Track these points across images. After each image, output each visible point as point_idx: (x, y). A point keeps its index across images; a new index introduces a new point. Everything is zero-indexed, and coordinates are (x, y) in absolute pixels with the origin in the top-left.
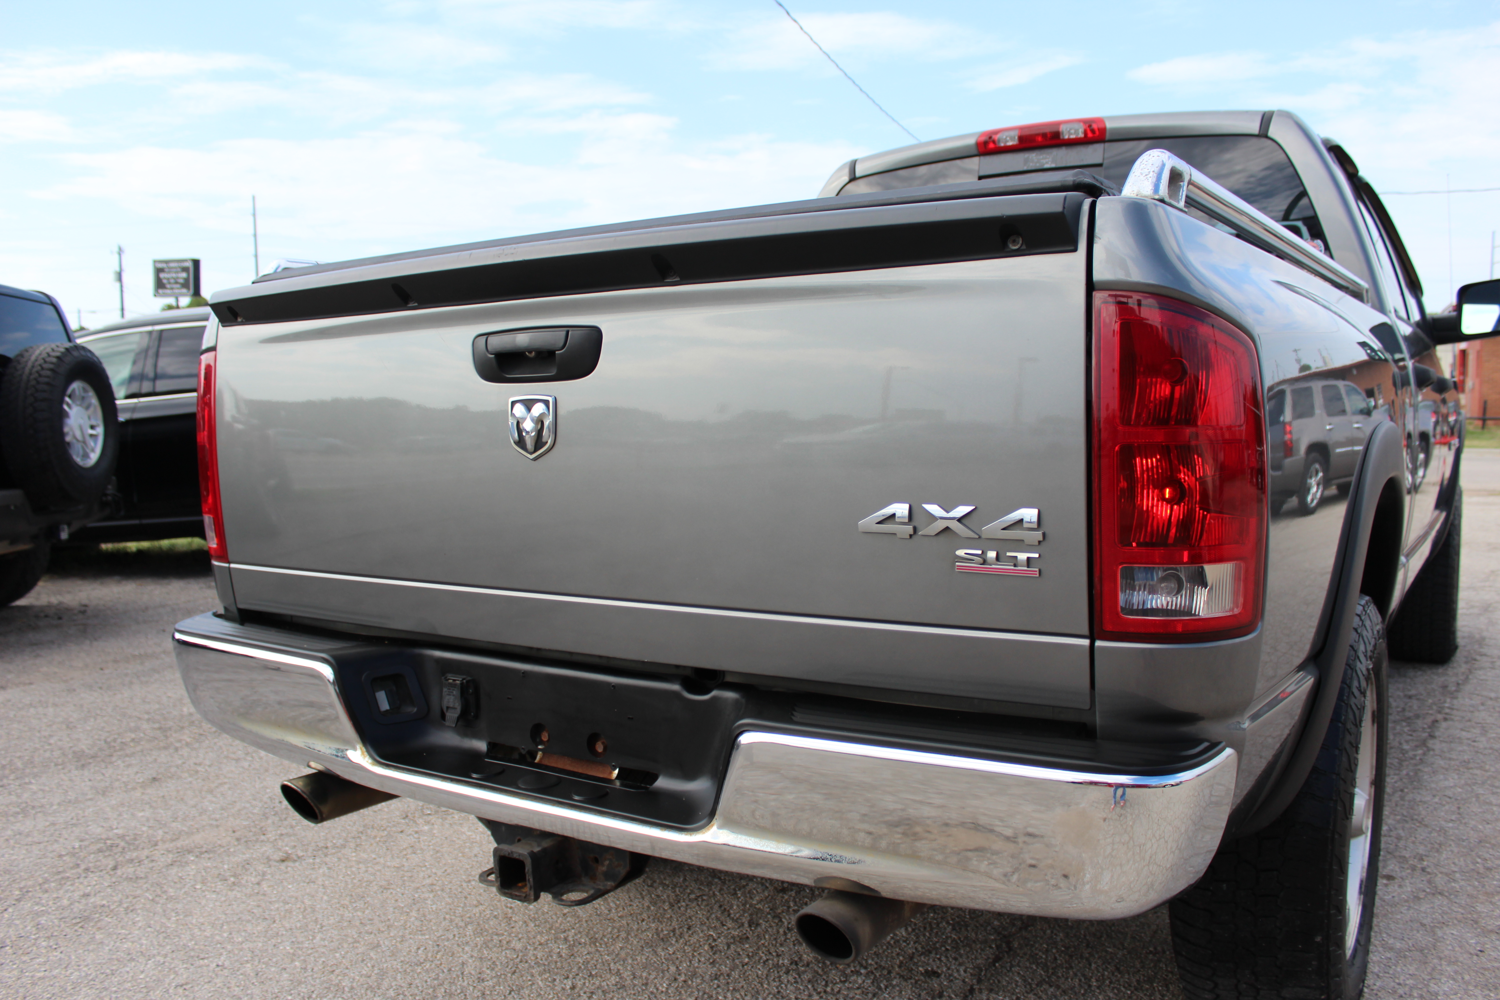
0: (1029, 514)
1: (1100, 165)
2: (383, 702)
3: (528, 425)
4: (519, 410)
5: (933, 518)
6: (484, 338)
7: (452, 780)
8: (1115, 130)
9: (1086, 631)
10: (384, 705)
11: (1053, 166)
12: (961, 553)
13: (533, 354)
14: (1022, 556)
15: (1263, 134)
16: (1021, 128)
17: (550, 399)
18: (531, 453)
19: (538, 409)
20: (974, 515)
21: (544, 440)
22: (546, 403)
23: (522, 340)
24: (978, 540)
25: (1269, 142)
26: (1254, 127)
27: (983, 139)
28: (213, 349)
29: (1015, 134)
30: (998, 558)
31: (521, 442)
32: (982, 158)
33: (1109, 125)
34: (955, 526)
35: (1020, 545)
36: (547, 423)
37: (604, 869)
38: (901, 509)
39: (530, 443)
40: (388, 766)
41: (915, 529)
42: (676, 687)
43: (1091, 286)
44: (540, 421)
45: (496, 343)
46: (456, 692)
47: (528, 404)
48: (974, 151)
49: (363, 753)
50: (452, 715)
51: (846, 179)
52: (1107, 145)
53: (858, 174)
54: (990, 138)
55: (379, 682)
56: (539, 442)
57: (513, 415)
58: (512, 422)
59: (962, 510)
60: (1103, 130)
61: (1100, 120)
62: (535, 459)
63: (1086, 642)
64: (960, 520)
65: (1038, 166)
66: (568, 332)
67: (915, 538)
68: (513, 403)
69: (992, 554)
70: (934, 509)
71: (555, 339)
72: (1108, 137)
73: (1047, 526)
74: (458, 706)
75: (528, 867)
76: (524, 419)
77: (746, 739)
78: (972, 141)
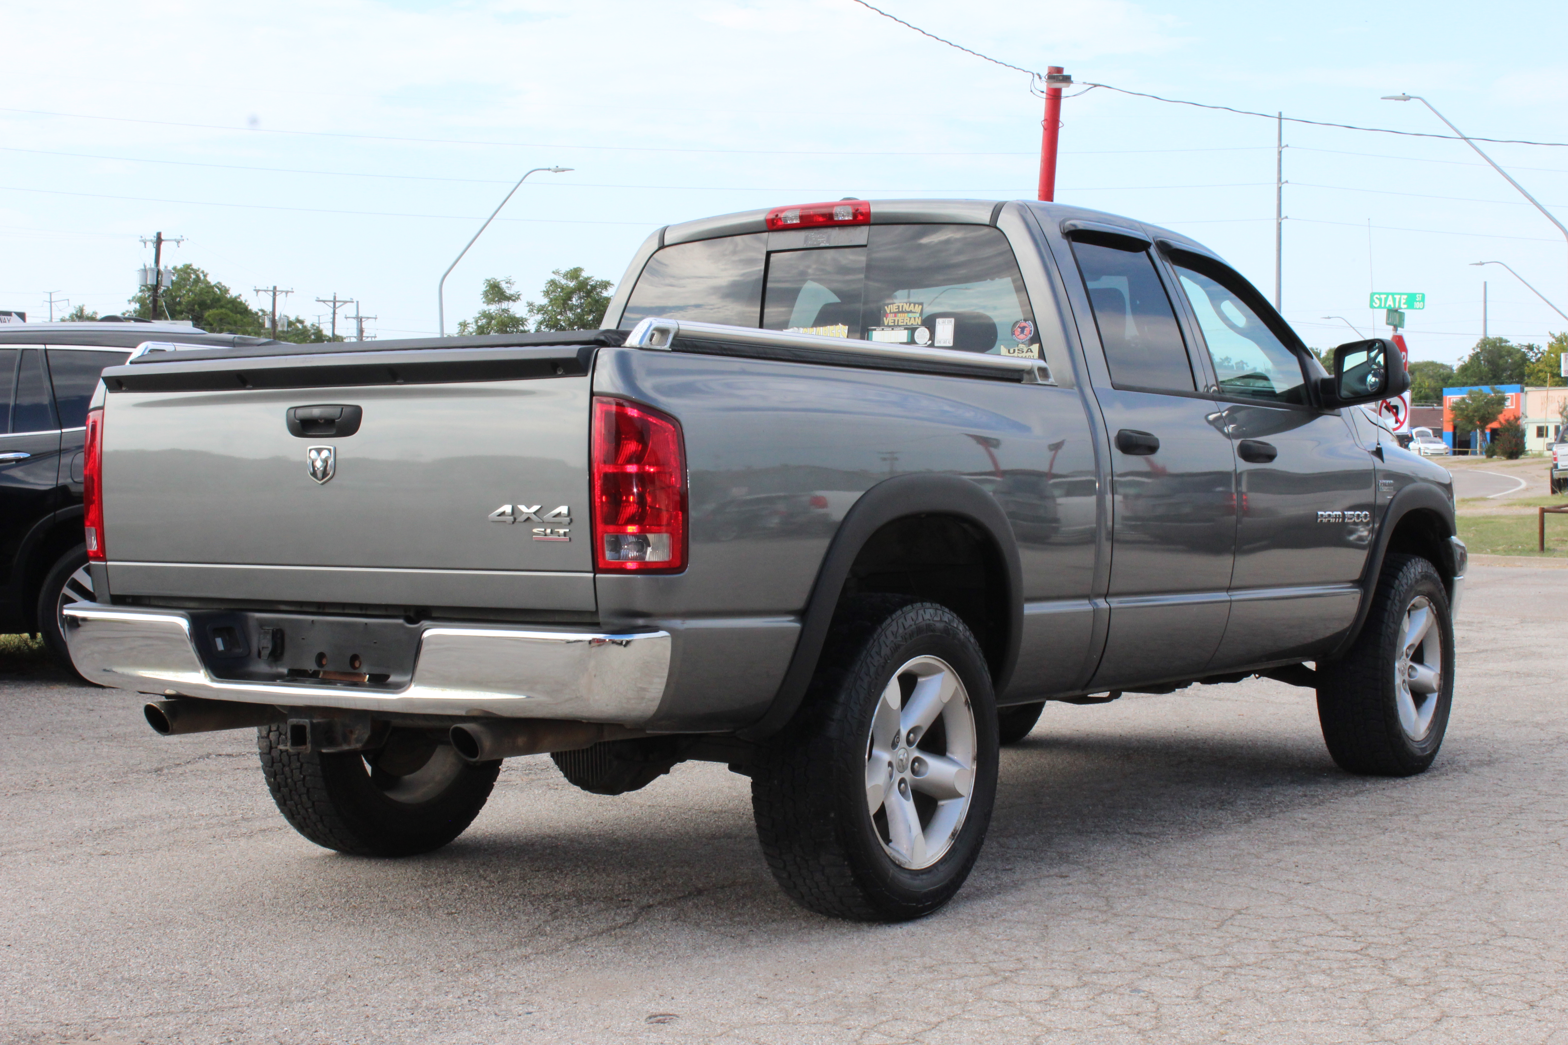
0: (564, 509)
1: (865, 246)
2: (220, 645)
3: (319, 464)
4: (314, 454)
5: (522, 513)
6: (293, 410)
7: (264, 685)
8: (879, 215)
9: (590, 568)
10: (220, 646)
11: (827, 245)
12: (535, 530)
13: (323, 421)
14: (562, 531)
15: (993, 225)
16: (803, 208)
17: (332, 448)
18: (320, 480)
19: (325, 454)
20: (541, 511)
21: (328, 472)
22: (329, 450)
23: (316, 412)
24: (543, 523)
25: (998, 232)
26: (986, 218)
27: (772, 216)
28: (102, 408)
29: (798, 213)
30: (552, 532)
31: (314, 474)
32: (770, 233)
33: (874, 209)
34: (533, 517)
35: (560, 525)
36: (329, 463)
37: (356, 736)
38: (507, 508)
39: (320, 475)
40: (222, 682)
41: (515, 519)
42: (401, 621)
43: (592, 394)
44: (325, 461)
45: (301, 413)
46: (269, 637)
47: (319, 451)
48: (765, 228)
49: (205, 676)
50: (266, 653)
51: (656, 247)
52: (873, 227)
53: (666, 243)
54: (777, 216)
55: (218, 632)
56: (325, 473)
57: (310, 457)
58: (309, 462)
59: (535, 508)
60: (867, 215)
61: (867, 204)
62: (323, 484)
63: (591, 575)
64: (535, 513)
65: (815, 245)
66: (342, 409)
67: (515, 523)
68: (310, 450)
69: (549, 531)
70: (523, 508)
71: (334, 412)
72: (872, 221)
73: (573, 516)
74: (270, 646)
75: (308, 730)
76: (316, 460)
77: (426, 634)
78: (761, 217)
